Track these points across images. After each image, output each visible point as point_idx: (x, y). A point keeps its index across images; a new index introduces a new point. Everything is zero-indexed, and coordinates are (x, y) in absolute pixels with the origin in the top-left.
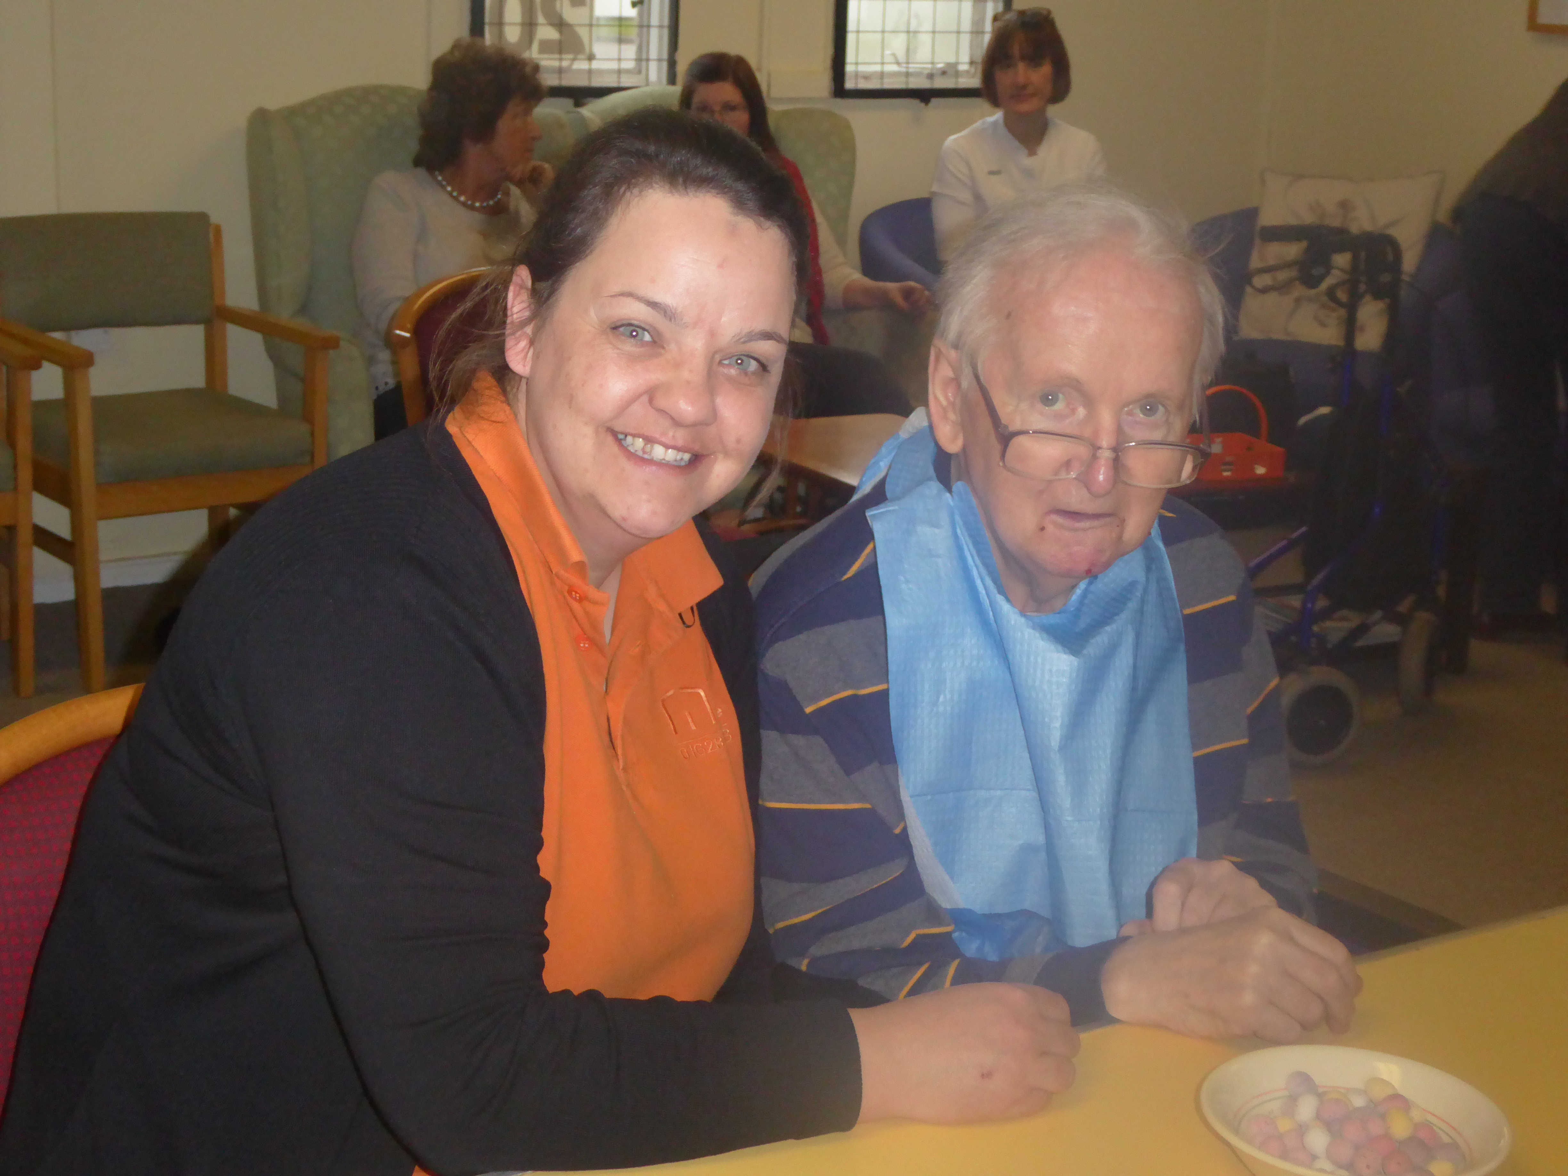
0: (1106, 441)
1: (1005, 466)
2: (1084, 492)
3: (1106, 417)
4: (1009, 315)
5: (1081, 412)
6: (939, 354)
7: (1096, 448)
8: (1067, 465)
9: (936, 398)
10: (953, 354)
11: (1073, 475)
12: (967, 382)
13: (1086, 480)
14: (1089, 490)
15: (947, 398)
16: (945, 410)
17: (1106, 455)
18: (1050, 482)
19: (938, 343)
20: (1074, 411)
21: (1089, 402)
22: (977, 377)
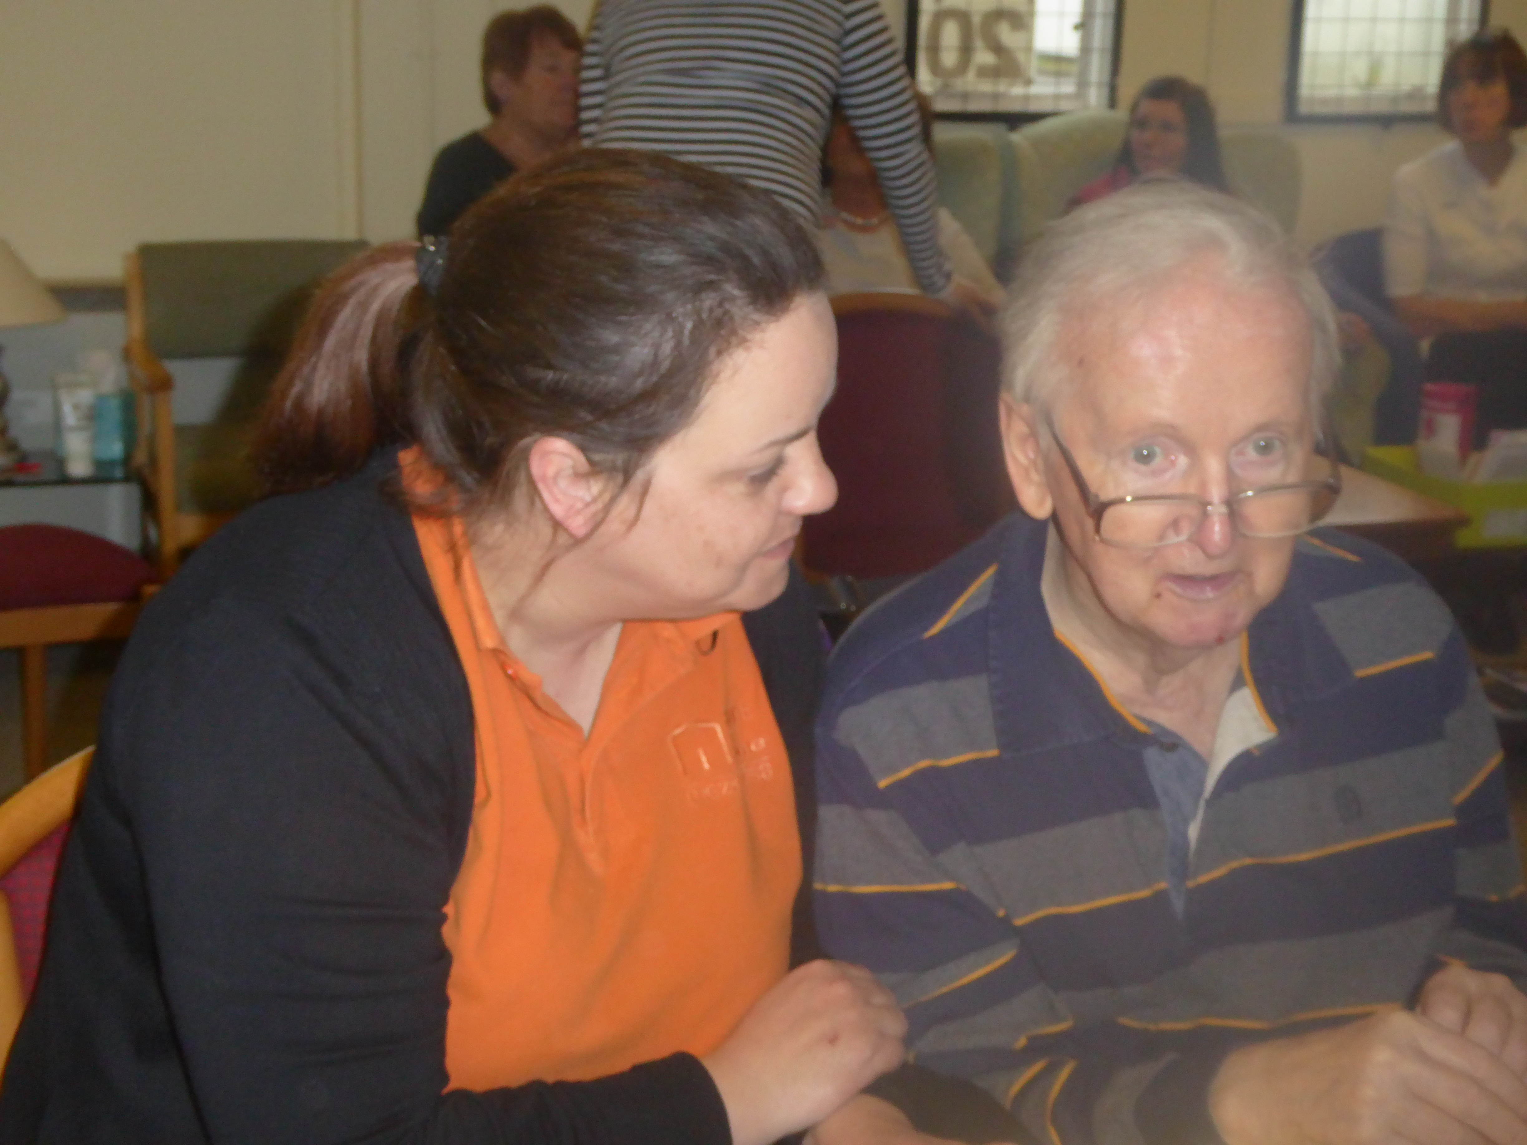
0: (1216, 493)
1: (1103, 541)
2: (1199, 554)
3: (1214, 466)
4: (1081, 362)
5: (1183, 461)
6: (1010, 410)
7: (1204, 504)
8: (1175, 524)
9: (1015, 458)
10: (1025, 409)
11: (1183, 537)
12: (1046, 440)
13: (1199, 540)
14: (1204, 551)
15: (1027, 456)
16: (1026, 470)
17: (1217, 511)
18: (1157, 550)
19: (1005, 398)
20: (1173, 463)
21: (1190, 449)
22: (1055, 438)
